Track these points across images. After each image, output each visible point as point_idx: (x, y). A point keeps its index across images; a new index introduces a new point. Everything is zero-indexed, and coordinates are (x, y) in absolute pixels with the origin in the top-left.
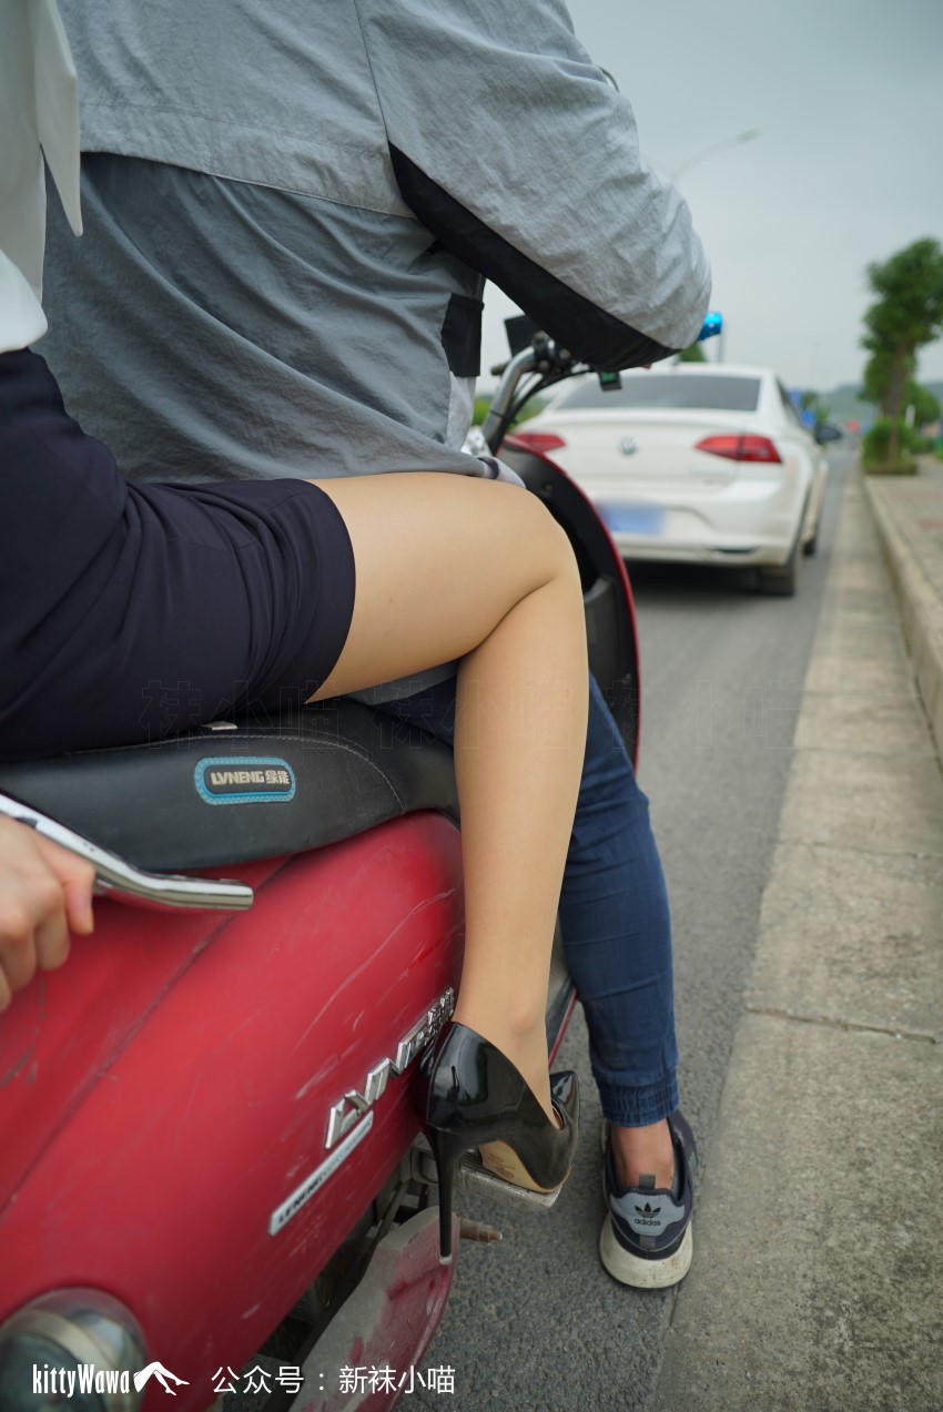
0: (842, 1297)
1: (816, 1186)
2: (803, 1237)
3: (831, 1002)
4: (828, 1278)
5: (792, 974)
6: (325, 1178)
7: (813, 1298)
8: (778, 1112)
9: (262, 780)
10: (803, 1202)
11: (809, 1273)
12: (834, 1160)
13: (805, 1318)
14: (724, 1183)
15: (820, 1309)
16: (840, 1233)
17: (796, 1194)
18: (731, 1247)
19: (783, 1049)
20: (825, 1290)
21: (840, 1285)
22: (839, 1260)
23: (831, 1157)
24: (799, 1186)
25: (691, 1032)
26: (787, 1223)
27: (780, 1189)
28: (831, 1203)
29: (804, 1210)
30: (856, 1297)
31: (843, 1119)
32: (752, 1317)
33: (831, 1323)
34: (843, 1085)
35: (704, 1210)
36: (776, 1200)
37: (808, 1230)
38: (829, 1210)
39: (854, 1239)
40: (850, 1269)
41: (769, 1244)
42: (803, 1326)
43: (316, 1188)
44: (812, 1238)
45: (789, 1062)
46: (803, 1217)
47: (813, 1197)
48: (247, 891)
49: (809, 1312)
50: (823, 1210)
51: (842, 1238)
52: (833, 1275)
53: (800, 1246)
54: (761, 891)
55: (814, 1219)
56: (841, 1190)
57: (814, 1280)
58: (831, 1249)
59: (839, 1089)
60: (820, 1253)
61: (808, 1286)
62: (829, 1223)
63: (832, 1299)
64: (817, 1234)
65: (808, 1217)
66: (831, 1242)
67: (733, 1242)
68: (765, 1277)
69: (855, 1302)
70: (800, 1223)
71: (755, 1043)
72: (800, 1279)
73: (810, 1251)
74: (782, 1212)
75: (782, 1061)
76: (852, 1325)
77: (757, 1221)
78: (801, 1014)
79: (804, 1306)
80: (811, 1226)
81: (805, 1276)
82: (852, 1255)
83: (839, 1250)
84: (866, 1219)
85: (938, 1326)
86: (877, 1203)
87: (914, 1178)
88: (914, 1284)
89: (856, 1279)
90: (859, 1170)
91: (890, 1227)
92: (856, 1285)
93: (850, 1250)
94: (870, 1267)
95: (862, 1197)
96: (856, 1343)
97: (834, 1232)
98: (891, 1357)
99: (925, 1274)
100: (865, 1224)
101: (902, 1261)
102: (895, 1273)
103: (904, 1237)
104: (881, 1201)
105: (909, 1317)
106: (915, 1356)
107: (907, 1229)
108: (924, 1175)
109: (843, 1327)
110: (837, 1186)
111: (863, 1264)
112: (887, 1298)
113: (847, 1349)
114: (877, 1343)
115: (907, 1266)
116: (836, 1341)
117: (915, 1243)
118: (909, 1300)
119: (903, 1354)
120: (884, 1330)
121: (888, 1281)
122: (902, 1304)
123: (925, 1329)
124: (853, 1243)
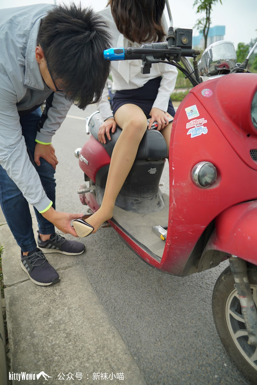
0: (59, 299)
1: (76, 320)
2: (73, 306)
4: (64, 301)
7: (65, 295)
10: (77, 314)
11: (68, 299)
12: (75, 332)
13: (65, 291)
14: (97, 306)
15: (63, 294)
16: (65, 312)
17: (80, 315)
18: (86, 294)
20: (63, 298)
22: (63, 306)
23: (77, 332)
24: (80, 317)
26: (78, 306)
27: (84, 314)
28: (71, 318)
29: (76, 312)
30: (57, 301)
32: (74, 285)
33: (60, 293)
35: (96, 298)
36: (83, 310)
37: (72, 308)
39: (62, 312)
40: (60, 305)
41: (79, 299)
42: (64, 290)
44: (71, 307)
46: (75, 310)
47: (75, 317)
49: (65, 292)
50: (71, 315)
51: (64, 311)
52: (63, 302)
53: (72, 303)
55: (73, 311)
56: (69, 324)
57: (66, 298)
58: (66, 307)
60: (68, 304)
61: (67, 297)
62: (69, 313)
63: (61, 297)
64: (70, 308)
65: (74, 311)
66: (66, 308)
67: (86, 295)
68: (76, 293)
69: (57, 300)
70: (75, 308)
72: (69, 297)
73: (70, 303)
74: (80, 308)
76: (56, 295)
77: (84, 303)
79: (66, 293)
80: (72, 309)
81: (68, 298)
82: (61, 308)
83: (64, 308)
84: (61, 319)
85: (40, 305)
86: (60, 326)
87: (52, 341)
88: (46, 311)
89: (58, 304)
90: (68, 333)
91: (54, 321)
92: (58, 303)
93: (62, 309)
94: (56, 309)
95: (64, 325)
96: (54, 293)
97: (67, 311)
98: (47, 294)
99: (44, 315)
100: (61, 318)
101: (50, 314)
102: (50, 311)
103: (51, 321)
104: (59, 327)
105: (45, 304)
106: (43, 297)
107: (50, 324)
108: (50, 344)
109: (57, 294)
110: (71, 324)
111: (58, 308)
112: (51, 304)
113: (55, 291)
114: (50, 295)
115: (48, 314)
116: (58, 291)
117: (48, 321)
118: (46, 307)
119: (45, 296)
120: (50, 298)
121: (52, 308)
122: (47, 305)
123: (42, 303)
124: (61, 311)
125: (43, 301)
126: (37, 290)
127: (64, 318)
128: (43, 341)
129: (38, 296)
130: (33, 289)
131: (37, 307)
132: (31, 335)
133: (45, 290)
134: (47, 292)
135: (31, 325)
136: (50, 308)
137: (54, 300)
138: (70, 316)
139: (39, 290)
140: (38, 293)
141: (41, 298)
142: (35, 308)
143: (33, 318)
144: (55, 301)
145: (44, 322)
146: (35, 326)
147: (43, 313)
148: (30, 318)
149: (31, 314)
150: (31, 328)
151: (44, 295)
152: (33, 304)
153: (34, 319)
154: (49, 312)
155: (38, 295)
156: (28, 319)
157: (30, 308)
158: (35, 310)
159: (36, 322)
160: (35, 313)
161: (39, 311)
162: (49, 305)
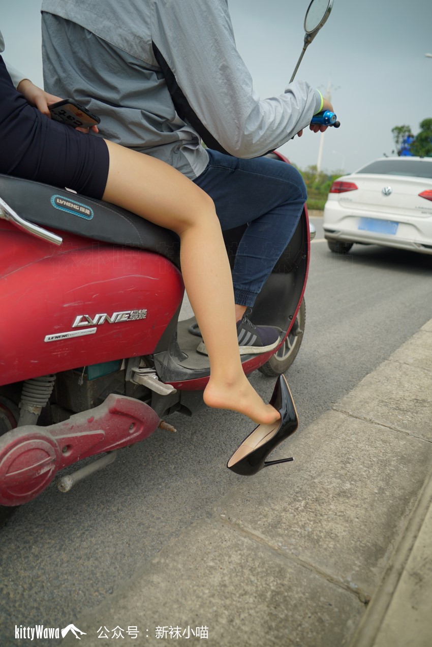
0: (309, 495)
1: (322, 464)
2: (306, 477)
3: (371, 413)
4: (307, 489)
5: (361, 401)
6: (70, 337)
7: (297, 493)
8: (322, 441)
9: (78, 209)
10: (313, 467)
11: (301, 486)
13: (289, 497)
15: (297, 496)
16: (321, 479)
17: (312, 465)
19: (338, 423)
20: (303, 492)
21: (311, 492)
22: (315, 486)
23: (335, 458)
24: (315, 463)
25: (303, 410)
26: (302, 471)
27: (307, 461)
28: (324, 470)
29: (312, 470)
31: (348, 448)
32: (269, 492)
33: (299, 501)
34: (356, 438)
36: (302, 464)
37: (309, 475)
38: (322, 471)
40: (318, 489)
42: (287, 499)
43: (65, 338)
44: (310, 478)
45: (338, 427)
47: (318, 467)
48: (60, 239)
50: (320, 471)
52: (310, 489)
53: (303, 479)
54: (367, 374)
55: (314, 473)
56: (332, 468)
57: (301, 489)
58: (315, 482)
59: (354, 439)
60: (309, 482)
61: (297, 489)
63: (304, 495)
64: (312, 477)
65: (312, 472)
66: (316, 481)
68: (282, 483)
69: (313, 498)
70: (307, 473)
71: (328, 419)
72: (296, 487)
73: (305, 481)
75: (336, 426)
76: (307, 503)
78: (355, 415)
80: (311, 474)
81: (298, 487)
82: (321, 486)
83: (318, 483)
84: (336, 478)
85: (342, 512)
86: (344, 475)
87: (365, 471)
88: (341, 499)
89: (318, 492)
90: (344, 464)
91: (344, 482)
92: (317, 494)
93: (322, 484)
94: (327, 490)
95: (339, 471)
96: (305, 508)
97: (319, 478)
98: (316, 515)
99: (348, 498)
100: (334, 479)
101: (341, 492)
102: (336, 494)
103: (348, 486)
104: (346, 474)
105: (332, 507)
106: (326, 517)
107: (351, 484)
108: (371, 471)
109: (303, 503)
110: (331, 466)
111: (324, 489)
112: (327, 500)
113: (300, 509)
114: (313, 510)
115: (342, 494)
116: (297, 506)
117: (351, 489)
118: (335, 503)
119: (321, 515)
120: (319, 508)
121: (331, 496)
122: (332, 503)
123: (336, 512)
124: (325, 483)
125: (330, 513)
126: (322, 534)
127: (331, 476)
128: (375, 478)
129: (330, 524)
130: (327, 542)
131: (348, 512)
132: (383, 493)
133: (312, 523)
134: (312, 519)
135: (374, 501)
136: (332, 498)
137: (317, 500)
138: (322, 472)
139: (320, 531)
140: (326, 528)
141: (329, 519)
142: (351, 513)
143: (364, 506)
144: (316, 498)
145: (356, 491)
146: (370, 496)
147: (347, 501)
148: (369, 509)
149: (363, 512)
150: (376, 499)
151: (321, 518)
152: (348, 520)
153: (364, 503)
154: (339, 494)
155: (328, 526)
156: (372, 509)
157: (357, 520)
158: (353, 511)
159: (365, 499)
160: (358, 509)
161: (349, 506)
162: (330, 501)
